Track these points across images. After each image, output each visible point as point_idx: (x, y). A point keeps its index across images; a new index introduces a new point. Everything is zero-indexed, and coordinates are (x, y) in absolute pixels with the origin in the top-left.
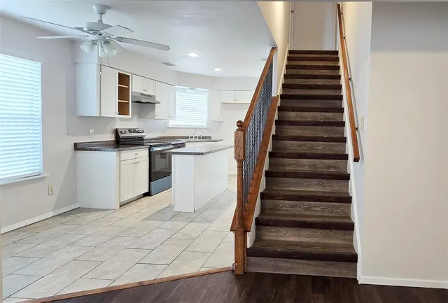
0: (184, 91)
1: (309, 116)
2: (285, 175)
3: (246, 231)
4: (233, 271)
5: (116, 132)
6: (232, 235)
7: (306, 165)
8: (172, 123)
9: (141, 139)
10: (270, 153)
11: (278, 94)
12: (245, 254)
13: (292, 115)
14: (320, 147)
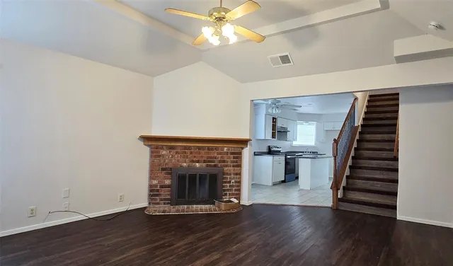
0: (302, 124)
1: (379, 137)
2: (360, 168)
3: (338, 189)
4: (331, 208)
5: (269, 147)
6: (331, 191)
7: (374, 163)
8: (295, 143)
9: (279, 152)
10: (352, 157)
11: (360, 124)
12: (338, 201)
13: (368, 137)
14: (384, 154)
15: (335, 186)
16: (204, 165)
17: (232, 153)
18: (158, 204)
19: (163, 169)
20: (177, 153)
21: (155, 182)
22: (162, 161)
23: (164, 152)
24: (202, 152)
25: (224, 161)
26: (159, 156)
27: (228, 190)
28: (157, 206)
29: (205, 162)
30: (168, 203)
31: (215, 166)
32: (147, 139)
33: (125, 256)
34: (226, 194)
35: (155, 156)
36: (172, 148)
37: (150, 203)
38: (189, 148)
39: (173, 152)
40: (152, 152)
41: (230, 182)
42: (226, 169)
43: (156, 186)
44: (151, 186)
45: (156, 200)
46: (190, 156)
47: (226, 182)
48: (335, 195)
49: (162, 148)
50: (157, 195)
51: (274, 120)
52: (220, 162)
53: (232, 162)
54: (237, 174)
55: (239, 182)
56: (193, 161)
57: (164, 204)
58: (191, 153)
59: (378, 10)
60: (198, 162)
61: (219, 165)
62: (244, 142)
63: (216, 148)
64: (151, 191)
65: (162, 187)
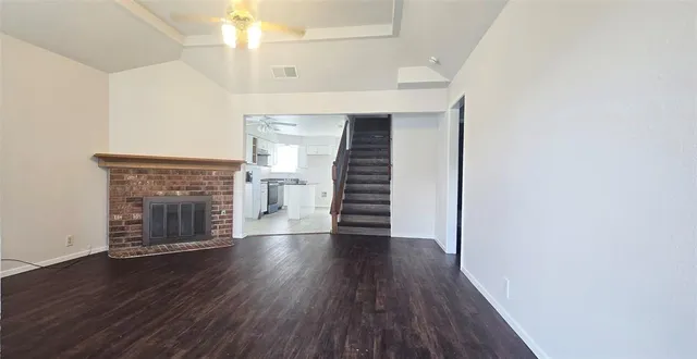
3: (337, 213)
4: (331, 233)
6: (331, 216)
12: (337, 225)
15: (334, 210)
16: (187, 192)
17: (222, 178)
18: (124, 245)
19: (129, 200)
20: (149, 178)
21: (118, 217)
22: (128, 189)
23: (130, 177)
24: (185, 177)
25: (212, 188)
26: (124, 183)
27: (218, 222)
28: (123, 248)
29: (187, 189)
30: (138, 244)
31: (202, 194)
32: (103, 159)
33: (127, 302)
34: (215, 228)
35: (118, 183)
36: (140, 171)
37: (110, 246)
38: (167, 172)
39: (143, 177)
40: (112, 177)
41: (220, 213)
42: (214, 196)
43: (119, 222)
44: (111, 223)
45: (121, 240)
46: (167, 181)
47: (214, 213)
48: (334, 219)
49: (127, 171)
50: (123, 235)
51: (255, 140)
52: (207, 188)
53: (222, 189)
54: (228, 203)
55: (230, 212)
56: (172, 189)
57: (133, 245)
58: (169, 178)
59: (389, 36)
60: (178, 189)
61: (207, 192)
62: (236, 165)
63: (202, 172)
64: (111, 229)
65: (128, 223)
